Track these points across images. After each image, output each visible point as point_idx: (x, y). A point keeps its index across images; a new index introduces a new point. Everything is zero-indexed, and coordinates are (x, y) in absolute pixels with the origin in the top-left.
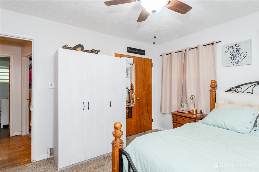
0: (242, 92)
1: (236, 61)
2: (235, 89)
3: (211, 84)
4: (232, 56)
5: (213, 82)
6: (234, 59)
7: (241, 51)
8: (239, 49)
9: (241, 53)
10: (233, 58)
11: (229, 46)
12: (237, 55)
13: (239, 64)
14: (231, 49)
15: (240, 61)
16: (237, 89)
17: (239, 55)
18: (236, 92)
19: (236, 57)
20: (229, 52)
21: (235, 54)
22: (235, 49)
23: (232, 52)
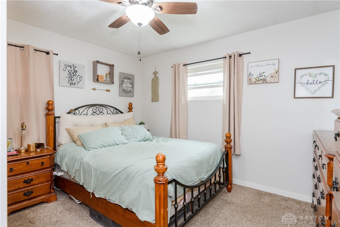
0: (80, 114)
1: (74, 82)
2: (73, 112)
3: (48, 106)
4: (69, 76)
5: (50, 102)
6: (71, 80)
7: (78, 74)
8: (76, 71)
9: (77, 75)
10: (70, 78)
11: (68, 65)
12: (74, 77)
13: (76, 86)
14: (69, 68)
15: (76, 83)
16: (76, 111)
17: (76, 77)
18: (75, 114)
19: (73, 78)
20: (67, 70)
21: (72, 75)
22: (72, 69)
23: (70, 72)
